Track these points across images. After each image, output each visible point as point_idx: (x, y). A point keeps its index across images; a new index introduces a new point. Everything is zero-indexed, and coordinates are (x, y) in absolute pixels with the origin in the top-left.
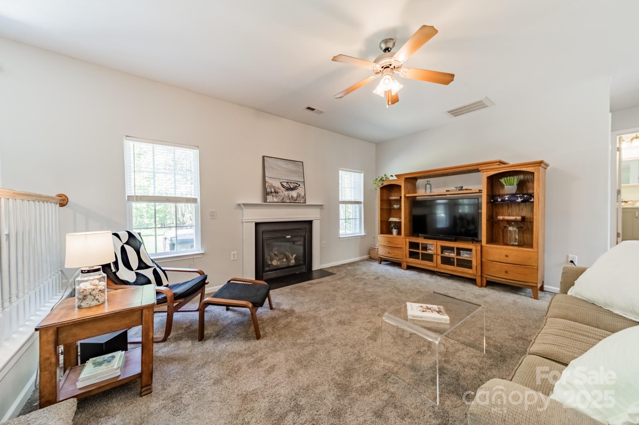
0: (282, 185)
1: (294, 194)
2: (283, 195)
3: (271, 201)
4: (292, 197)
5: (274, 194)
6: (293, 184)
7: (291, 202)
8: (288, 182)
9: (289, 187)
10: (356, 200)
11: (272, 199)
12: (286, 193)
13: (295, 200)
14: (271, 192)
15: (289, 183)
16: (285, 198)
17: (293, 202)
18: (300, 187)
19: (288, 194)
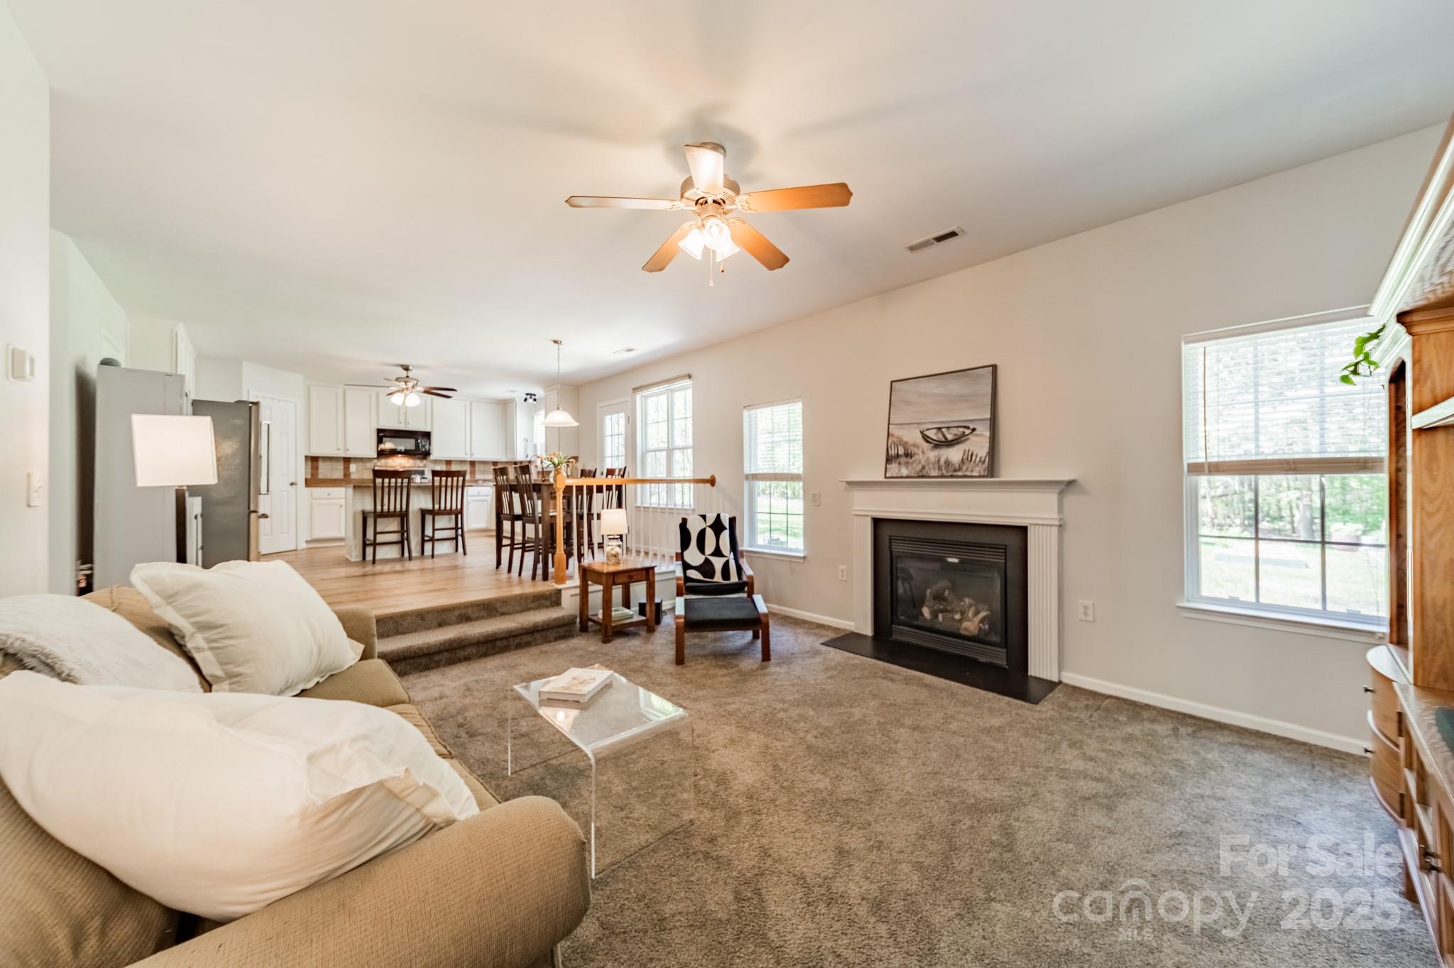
0: (926, 438)
1: (955, 454)
2: (922, 461)
3: (894, 475)
4: (948, 463)
5: (903, 460)
6: (955, 431)
7: (942, 476)
8: (939, 429)
9: (943, 439)
10: (1308, 451)
11: (896, 470)
12: (932, 455)
13: (955, 470)
14: (898, 456)
15: (943, 430)
16: (927, 468)
17: (949, 474)
18: (977, 435)
19: (939, 456)
